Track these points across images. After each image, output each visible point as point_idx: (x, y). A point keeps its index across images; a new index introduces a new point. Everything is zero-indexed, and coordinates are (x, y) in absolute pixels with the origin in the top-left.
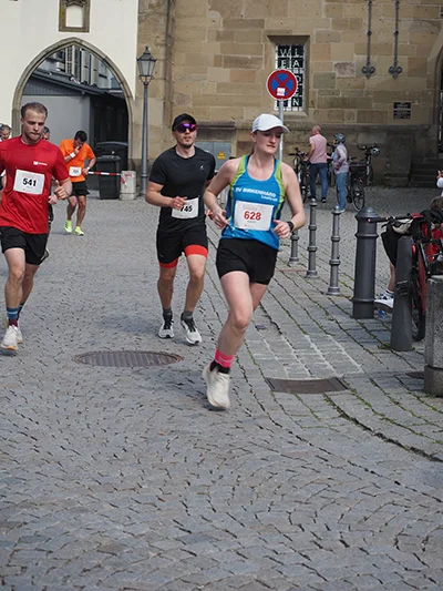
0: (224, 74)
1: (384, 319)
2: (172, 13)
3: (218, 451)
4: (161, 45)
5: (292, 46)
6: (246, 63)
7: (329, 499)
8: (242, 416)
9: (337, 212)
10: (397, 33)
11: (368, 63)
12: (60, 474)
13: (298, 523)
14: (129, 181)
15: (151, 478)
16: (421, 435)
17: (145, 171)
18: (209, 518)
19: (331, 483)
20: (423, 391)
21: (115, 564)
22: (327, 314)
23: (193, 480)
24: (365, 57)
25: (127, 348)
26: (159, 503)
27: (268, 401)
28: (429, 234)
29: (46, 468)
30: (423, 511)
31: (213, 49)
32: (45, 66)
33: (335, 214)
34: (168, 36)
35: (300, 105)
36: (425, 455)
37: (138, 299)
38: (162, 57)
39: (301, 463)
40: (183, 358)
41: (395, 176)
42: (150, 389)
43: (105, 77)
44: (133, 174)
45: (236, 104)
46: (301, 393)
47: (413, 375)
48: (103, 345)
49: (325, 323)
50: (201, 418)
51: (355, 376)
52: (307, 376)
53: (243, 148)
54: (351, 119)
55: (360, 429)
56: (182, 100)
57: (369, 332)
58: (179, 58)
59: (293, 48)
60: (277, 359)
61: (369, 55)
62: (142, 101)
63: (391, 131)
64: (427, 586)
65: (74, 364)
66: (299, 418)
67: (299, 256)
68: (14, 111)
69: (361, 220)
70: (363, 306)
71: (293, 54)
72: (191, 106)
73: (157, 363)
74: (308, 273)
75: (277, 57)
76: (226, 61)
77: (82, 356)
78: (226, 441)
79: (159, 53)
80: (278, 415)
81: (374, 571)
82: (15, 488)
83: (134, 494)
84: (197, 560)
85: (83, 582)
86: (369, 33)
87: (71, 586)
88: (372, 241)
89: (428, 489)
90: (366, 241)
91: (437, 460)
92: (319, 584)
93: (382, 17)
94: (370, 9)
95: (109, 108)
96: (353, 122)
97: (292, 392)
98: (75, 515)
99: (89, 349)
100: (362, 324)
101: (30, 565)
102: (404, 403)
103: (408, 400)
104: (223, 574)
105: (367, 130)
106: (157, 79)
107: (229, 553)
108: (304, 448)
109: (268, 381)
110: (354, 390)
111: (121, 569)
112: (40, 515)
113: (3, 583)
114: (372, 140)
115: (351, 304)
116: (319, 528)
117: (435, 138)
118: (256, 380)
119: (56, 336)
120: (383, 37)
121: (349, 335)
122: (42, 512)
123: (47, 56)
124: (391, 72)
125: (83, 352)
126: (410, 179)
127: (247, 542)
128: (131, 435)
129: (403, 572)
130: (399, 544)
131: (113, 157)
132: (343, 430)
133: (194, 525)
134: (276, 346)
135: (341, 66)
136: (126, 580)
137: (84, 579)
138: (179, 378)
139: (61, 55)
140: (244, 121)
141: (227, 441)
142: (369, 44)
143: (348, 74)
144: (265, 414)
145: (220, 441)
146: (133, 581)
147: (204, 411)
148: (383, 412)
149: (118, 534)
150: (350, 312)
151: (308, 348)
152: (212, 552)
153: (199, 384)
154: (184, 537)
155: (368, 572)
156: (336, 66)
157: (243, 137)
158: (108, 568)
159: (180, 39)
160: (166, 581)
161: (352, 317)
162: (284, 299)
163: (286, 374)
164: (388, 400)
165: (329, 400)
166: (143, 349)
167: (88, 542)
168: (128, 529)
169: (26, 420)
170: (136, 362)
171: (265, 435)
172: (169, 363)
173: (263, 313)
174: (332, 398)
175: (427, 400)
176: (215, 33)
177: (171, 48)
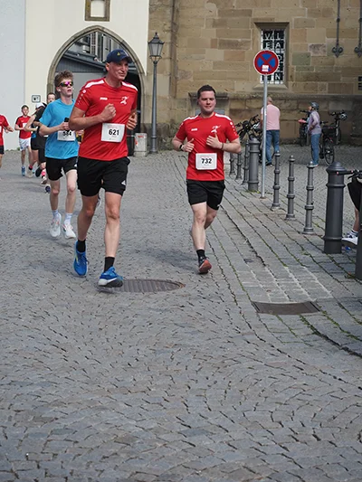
0: (219, 54)
1: (350, 254)
2: (177, 5)
3: (213, 361)
4: (168, 31)
5: (274, 31)
6: (237, 45)
7: (304, 401)
8: (233, 333)
9: (311, 166)
11: (338, 44)
13: (280, 419)
14: (141, 142)
15: (158, 383)
17: (154, 133)
18: (205, 416)
19: (306, 388)
21: (129, 453)
22: (303, 249)
23: (193, 384)
24: (335, 40)
25: (140, 277)
26: (165, 403)
27: (254, 321)
29: (74, 373)
31: (212, 33)
32: (74, 48)
33: (309, 168)
34: (173, 24)
35: (281, 79)
37: (149, 237)
38: (169, 41)
39: (282, 372)
40: (184, 285)
41: (359, 136)
42: (157, 310)
44: (144, 136)
45: (229, 78)
46: (281, 314)
49: (301, 257)
50: (200, 334)
51: (326, 301)
52: (285, 300)
53: (234, 115)
54: (323, 90)
55: (330, 344)
56: (185, 75)
57: (338, 265)
58: (183, 41)
59: (276, 32)
60: (261, 286)
61: (338, 38)
62: (152, 76)
63: (356, 100)
66: (280, 335)
67: (280, 202)
68: (49, 85)
69: (331, 173)
70: (333, 243)
71: (276, 38)
72: (191, 80)
73: (164, 290)
74: (287, 216)
75: (262, 40)
76: (220, 44)
78: (219, 353)
79: (166, 37)
80: (262, 332)
81: (342, 461)
82: (48, 390)
83: (144, 396)
84: (196, 449)
85: (103, 466)
86: (338, 20)
87: (93, 470)
88: (339, 190)
90: (335, 190)
92: (295, 471)
93: (349, 7)
94: (339, 0)
96: (325, 93)
97: (274, 314)
98: (97, 412)
101: (60, 452)
104: (217, 462)
105: (336, 99)
106: (165, 59)
107: (222, 445)
108: (282, 359)
109: (254, 304)
110: (325, 312)
111: (134, 456)
112: (69, 412)
113: (39, 467)
114: (340, 107)
115: (323, 241)
116: (296, 424)
118: (245, 304)
120: (350, 22)
121: (321, 267)
122: (70, 409)
123: (75, 41)
124: (356, 51)
127: (236, 436)
128: (143, 348)
130: (361, 439)
132: (316, 345)
133: (193, 421)
134: (262, 276)
135: (315, 47)
136: (137, 466)
137: (103, 464)
138: (183, 301)
139: (87, 39)
140: (235, 92)
143: (320, 54)
144: (251, 331)
145: (215, 353)
146: (143, 466)
147: (202, 329)
148: (350, 330)
149: (132, 428)
150: (322, 248)
151: (287, 277)
152: (206, 442)
153: (197, 306)
154: (186, 431)
155: (336, 461)
156: (311, 47)
157: (234, 105)
158: (123, 455)
159: (183, 26)
160: (170, 467)
161: (323, 252)
162: (268, 237)
163: (269, 299)
164: (353, 320)
165: (304, 320)
166: (152, 278)
167: (107, 434)
168: (140, 424)
169: (57, 335)
170: (147, 289)
171: (251, 348)
172: (173, 289)
173: (250, 249)
174: (307, 318)
176: (212, 21)
177: (176, 33)
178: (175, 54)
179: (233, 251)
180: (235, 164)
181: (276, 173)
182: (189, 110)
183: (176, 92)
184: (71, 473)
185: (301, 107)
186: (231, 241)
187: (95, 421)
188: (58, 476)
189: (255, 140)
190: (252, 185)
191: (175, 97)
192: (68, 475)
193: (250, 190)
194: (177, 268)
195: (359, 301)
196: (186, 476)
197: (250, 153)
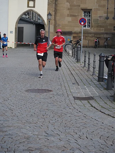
0: (70, 19)
2: (56, 3)
3: (58, 114)
4: (53, 11)
6: (75, 16)
7: (85, 127)
8: (66, 106)
11: (107, 16)
12: (17, 119)
13: (76, 132)
15: (40, 121)
16: (111, 111)
18: (53, 131)
19: (86, 123)
20: (113, 100)
21: (28, 141)
22: (91, 80)
23: (51, 121)
24: (106, 15)
25: (39, 88)
26: (41, 127)
27: (73, 102)
29: (14, 117)
30: (109, 130)
31: (67, 12)
32: (24, 16)
33: (94, 55)
34: (55, 9)
35: (89, 27)
36: (111, 116)
38: (54, 14)
39: (79, 118)
40: (52, 91)
41: (114, 45)
42: (43, 99)
43: (40, 19)
45: (73, 26)
46: (82, 100)
47: (111, 96)
48: (33, 87)
49: (90, 83)
50: (55, 106)
51: (96, 96)
52: (84, 96)
54: (102, 30)
55: (96, 109)
56: (59, 25)
57: (102, 85)
58: (58, 14)
59: (88, 12)
60: (77, 92)
62: (48, 26)
63: (113, 34)
64: (106, 148)
65: (25, 92)
66: (80, 106)
67: (86, 66)
68: (16, 28)
70: (100, 79)
71: (88, 14)
72: (61, 27)
73: (46, 92)
74: (88, 70)
75: (83, 14)
76: (70, 15)
77: (27, 90)
79: (53, 13)
80: (75, 106)
82: (6, 122)
83: (35, 125)
84: (49, 141)
85: (19, 145)
86: (108, 8)
87: (16, 146)
89: (110, 125)
90: (102, 62)
91: (114, 117)
92: (79, 148)
93: (111, 4)
94: (108, 2)
95: (40, 27)
96: (103, 31)
97: (79, 100)
98: (20, 129)
99: (29, 88)
100: (100, 83)
101: (7, 141)
102: (108, 103)
103: (109, 102)
104: (55, 145)
105: (107, 33)
106: (52, 20)
107: (57, 139)
108: (80, 114)
109: (74, 97)
110: (95, 100)
111: (29, 142)
112: (11, 129)
114: (108, 36)
118: (71, 97)
119: (21, 85)
120: (111, 9)
121: (96, 86)
122: (12, 128)
123: (24, 14)
125: (27, 89)
127: (62, 137)
128: (37, 110)
129: (101, 145)
130: (101, 138)
132: (91, 110)
133: (49, 132)
135: (100, 17)
136: (30, 145)
138: (51, 96)
140: (75, 31)
141: (61, 112)
143: (102, 19)
144: (72, 105)
145: (59, 112)
146: (32, 146)
147: (56, 104)
148: (102, 105)
149: (30, 134)
151: (85, 89)
152: (53, 139)
153: (56, 98)
154: (46, 135)
155: (92, 145)
156: (99, 17)
157: (74, 35)
158: (26, 142)
159: (58, 10)
160: (40, 146)
161: (97, 81)
162: (81, 77)
163: (79, 95)
164: (104, 102)
165: (89, 102)
166: (43, 89)
167: (22, 136)
168: (33, 133)
169: (11, 106)
170: (41, 92)
171: (71, 110)
172: (49, 92)
173: (75, 80)
174: (90, 102)
175: (114, 103)
176: (68, 8)
177: (56, 12)
178: (56, 19)
179: (69, 81)
180: (73, 53)
181: (85, 57)
184: (9, 147)
185: (95, 36)
186: (69, 78)
187: (19, 132)
188: (5, 148)
189: (79, 46)
190: (78, 60)
192: (8, 148)
193: (77, 62)
194: (51, 86)
195: (106, 96)
196: (45, 149)
197: (78, 50)
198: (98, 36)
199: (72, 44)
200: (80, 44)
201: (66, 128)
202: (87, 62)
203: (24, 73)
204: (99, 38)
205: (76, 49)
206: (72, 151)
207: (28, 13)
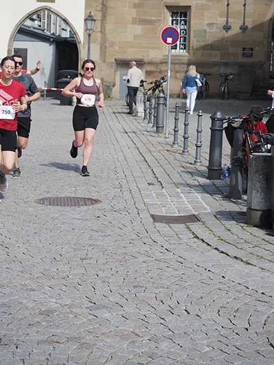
0: (138, 29)
3: (117, 257)
4: (99, 11)
6: (151, 22)
7: (181, 286)
8: (134, 236)
9: (200, 114)
10: (245, 5)
11: (227, 23)
12: (21, 269)
13: (162, 299)
15: (75, 272)
16: (241, 249)
18: (107, 296)
19: (183, 276)
20: (246, 223)
21: (49, 321)
23: (100, 273)
24: (226, 19)
25: (68, 195)
26: (78, 287)
27: (150, 228)
28: (252, 127)
29: (12, 266)
30: (237, 294)
31: (133, 13)
32: (28, 23)
34: (104, 5)
35: (185, 49)
36: (242, 261)
38: (100, 18)
39: (167, 265)
40: (101, 202)
41: (243, 93)
42: (79, 220)
43: (66, 30)
45: (145, 47)
46: (171, 223)
47: (240, 214)
48: (54, 193)
49: (191, 182)
50: (109, 237)
51: (205, 214)
52: (176, 213)
53: (149, 75)
54: (216, 57)
55: (205, 245)
56: (112, 45)
57: (217, 187)
58: (110, 19)
59: (181, 13)
60: (159, 203)
61: (228, 18)
62: (87, 45)
63: (241, 65)
64: (234, 337)
65: (35, 204)
66: (169, 238)
67: (179, 141)
68: (9, 51)
69: (213, 119)
70: (214, 171)
71: (181, 17)
72: (117, 48)
73: (86, 204)
74: (183, 152)
75: (171, 19)
76: (139, 21)
77: (40, 200)
78: (122, 251)
79: (98, 16)
80: (156, 237)
81: (204, 328)
83: (64, 282)
84: (98, 320)
85: (28, 331)
86: (228, 5)
87: (21, 334)
88: (219, 132)
89: (241, 281)
90: (217, 132)
91: (249, 264)
92: (169, 335)
95: (67, 49)
96: (217, 59)
97: (166, 223)
98: (27, 292)
99: (45, 195)
100: (213, 183)
102: (233, 230)
103: (235, 228)
104: (112, 329)
105: (226, 64)
106: (97, 32)
107: (117, 316)
108: (169, 256)
109: (152, 216)
110: (204, 222)
111: (52, 324)
114: (229, 71)
115: (207, 170)
116: (173, 303)
117: (268, 70)
119: (25, 188)
120: (237, 7)
121: (204, 189)
122: (7, 290)
123: (30, 17)
124: (240, 29)
125: (41, 197)
126: (252, 95)
127: (128, 310)
128: (65, 247)
129: (220, 329)
130: (220, 313)
131: (68, 79)
132: (195, 246)
133: (98, 300)
134: (160, 195)
135: (210, 25)
136: (54, 331)
137: (29, 329)
138: (99, 213)
140: (150, 58)
142: (228, 12)
143: (214, 30)
144: (148, 235)
146: (58, 331)
147: (111, 233)
148: (220, 235)
149: (52, 304)
150: (207, 175)
151: (179, 196)
152: (107, 315)
153: (110, 217)
154: (92, 307)
155: (199, 328)
156: (207, 24)
157: (149, 68)
158: (44, 323)
159: (110, 7)
160: (78, 332)
161: (207, 178)
162: (167, 167)
163: (163, 212)
164: (224, 228)
165: (188, 228)
166: (78, 196)
167: (33, 309)
168: (59, 301)
169: (3, 237)
170: (73, 204)
171: (147, 248)
172: (92, 204)
173: (153, 175)
174: (190, 226)
175: (248, 229)
176: (133, 4)
177: (105, 13)
178: (105, 29)
179: (140, 177)
180: (147, 112)
181: (176, 120)
182: (115, 71)
183: (105, 57)
184: (4, 336)
185: (201, 71)
186: (139, 170)
187: (25, 299)
189: (162, 95)
190: (159, 128)
191: (104, 61)
192: (2, 337)
193: (157, 131)
194: (97, 189)
195: (229, 214)
196: (89, 338)
197: (159, 104)
198: (206, 71)
199: (143, 90)
200: (162, 90)
201: (138, 289)
202: (181, 132)
203: (31, 158)
204: (208, 75)
205: (153, 101)
206: (153, 345)
207: (39, 16)
